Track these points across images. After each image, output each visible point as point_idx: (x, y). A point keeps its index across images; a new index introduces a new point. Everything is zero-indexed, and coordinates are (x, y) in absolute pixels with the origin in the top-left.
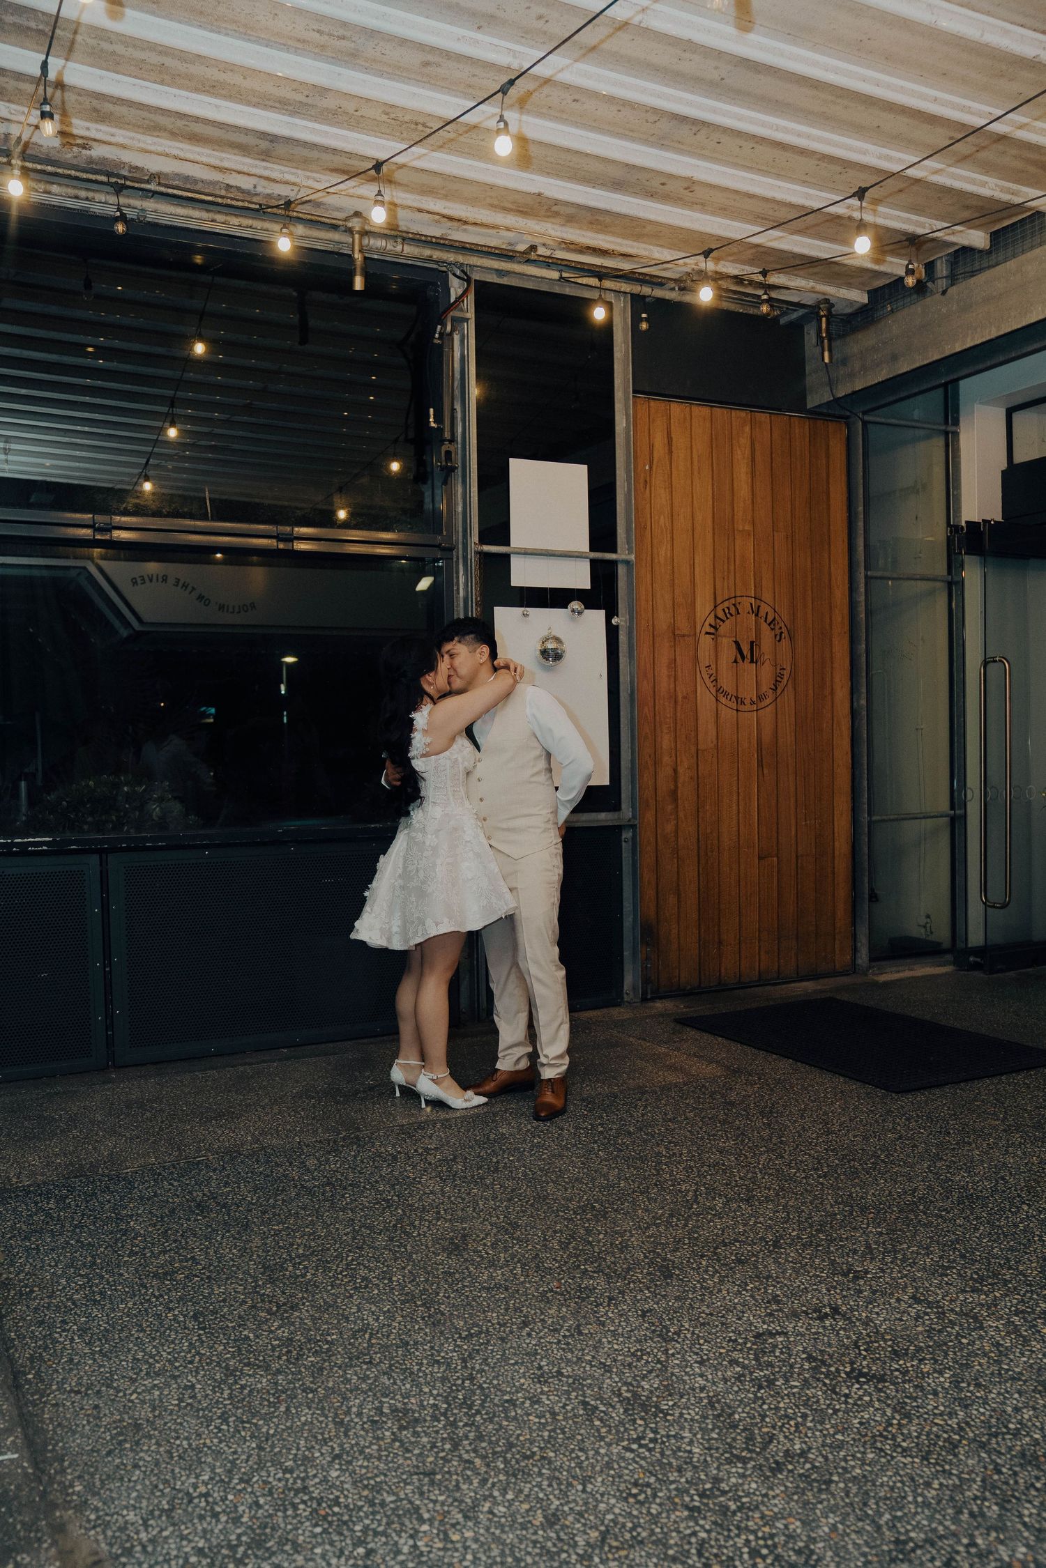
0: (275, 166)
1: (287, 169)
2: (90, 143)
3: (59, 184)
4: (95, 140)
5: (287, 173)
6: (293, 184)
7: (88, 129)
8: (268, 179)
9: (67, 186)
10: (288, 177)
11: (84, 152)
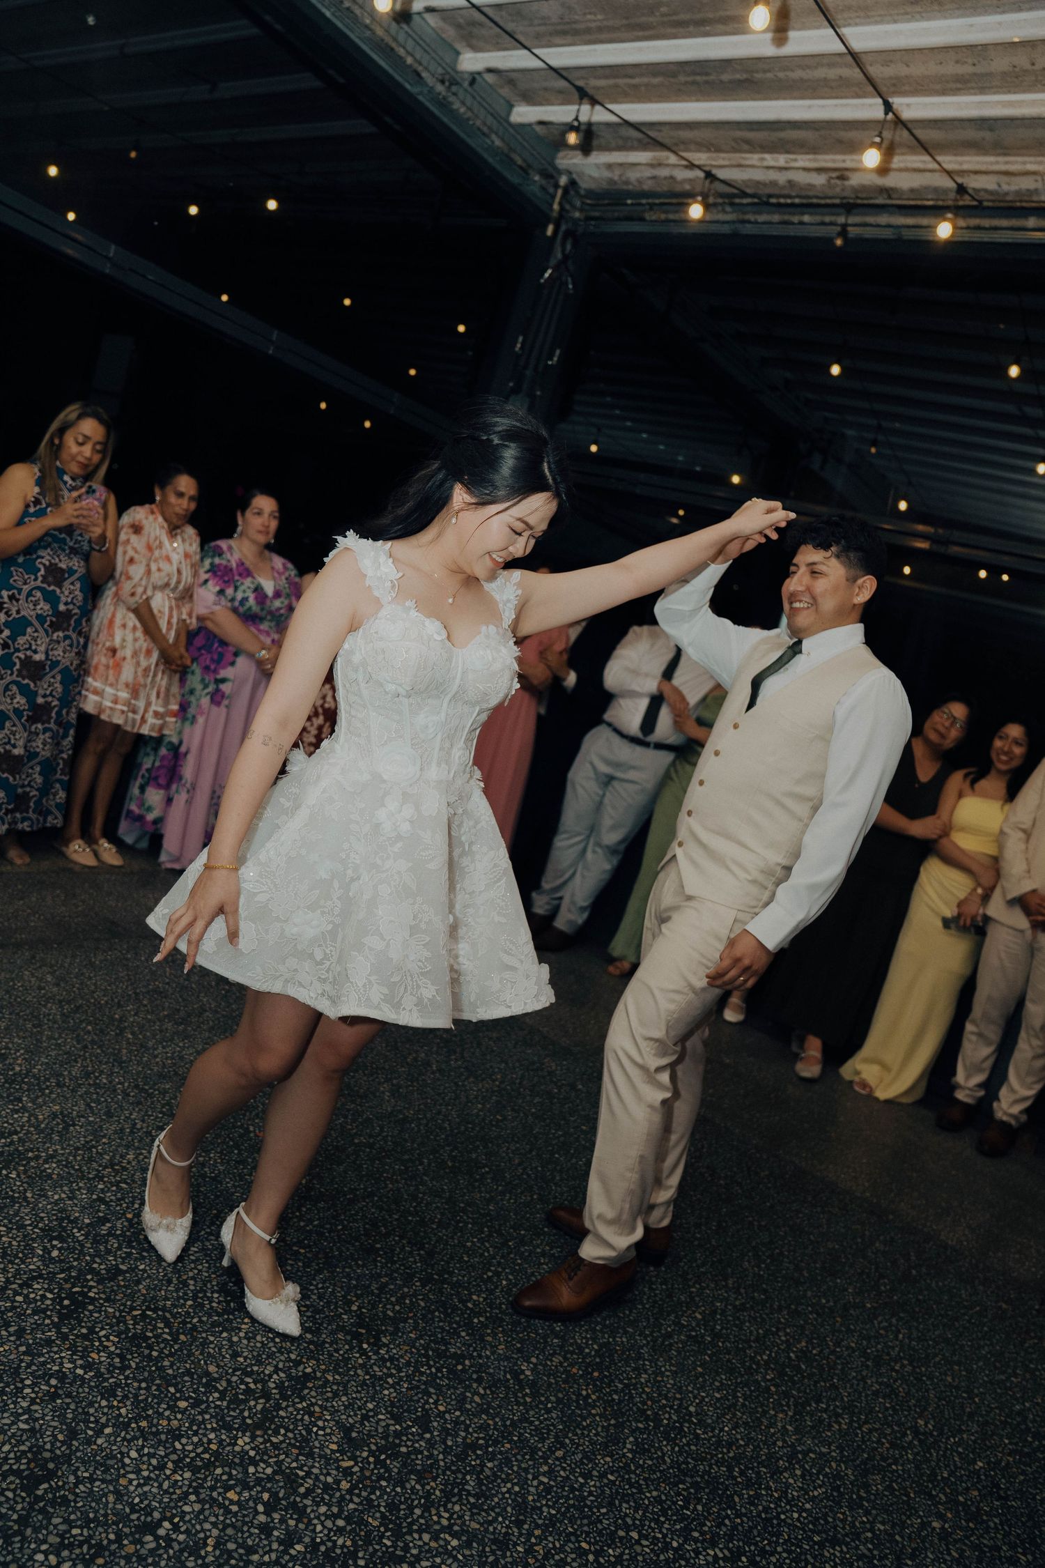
0: (1019, 159)
1: (1032, 159)
2: (847, 173)
3: (811, 214)
4: (847, 169)
5: (1031, 163)
6: (1034, 173)
7: (844, 161)
8: (1007, 173)
9: (816, 214)
10: (1031, 167)
11: (846, 183)
